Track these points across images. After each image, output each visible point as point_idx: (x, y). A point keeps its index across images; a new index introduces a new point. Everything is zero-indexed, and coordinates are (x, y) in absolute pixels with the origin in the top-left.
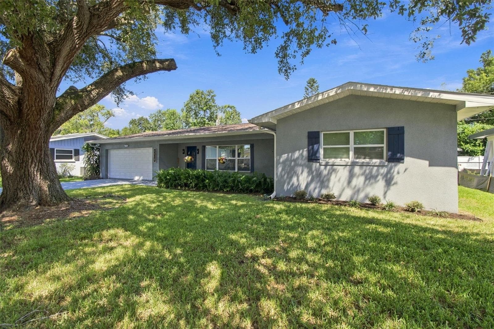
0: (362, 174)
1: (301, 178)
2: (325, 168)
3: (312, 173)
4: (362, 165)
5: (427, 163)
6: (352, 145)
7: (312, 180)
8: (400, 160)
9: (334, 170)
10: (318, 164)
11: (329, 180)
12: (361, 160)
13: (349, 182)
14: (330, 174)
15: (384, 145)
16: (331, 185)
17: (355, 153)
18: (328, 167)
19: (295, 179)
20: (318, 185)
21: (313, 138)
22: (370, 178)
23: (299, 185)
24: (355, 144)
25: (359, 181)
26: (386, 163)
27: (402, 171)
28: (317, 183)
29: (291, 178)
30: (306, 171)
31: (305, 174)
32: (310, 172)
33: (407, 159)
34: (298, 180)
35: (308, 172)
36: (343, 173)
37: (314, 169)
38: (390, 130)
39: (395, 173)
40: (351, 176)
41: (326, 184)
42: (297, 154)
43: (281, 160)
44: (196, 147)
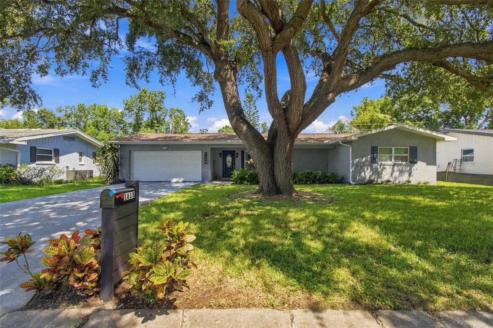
0: (398, 171)
1: (366, 173)
2: (380, 167)
3: (373, 169)
4: (398, 165)
5: (425, 164)
6: (393, 155)
7: (373, 174)
8: (416, 163)
9: (385, 168)
10: (376, 164)
11: (382, 173)
12: (397, 163)
13: (392, 175)
14: (382, 170)
15: (408, 155)
16: (383, 176)
17: (395, 159)
18: (382, 166)
19: (363, 174)
20: (376, 176)
21: (374, 150)
22: (401, 172)
23: (365, 177)
24: (395, 154)
25: (396, 174)
26: (410, 164)
27: (415, 169)
28: (376, 175)
29: (360, 173)
30: (369, 168)
31: (369, 170)
32: (372, 169)
33: (419, 162)
34: (365, 174)
35: (371, 169)
36: (388, 170)
37: (374, 167)
38: (411, 148)
39: (413, 170)
40: (393, 171)
41: (380, 175)
42: (364, 159)
43: (355, 162)
44: (234, 151)
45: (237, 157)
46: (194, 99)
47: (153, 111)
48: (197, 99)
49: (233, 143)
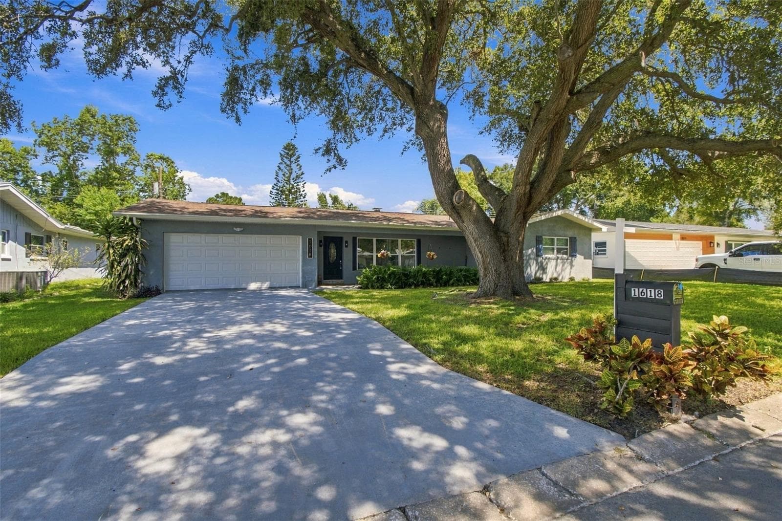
0: (561, 265)
1: (532, 268)
2: (545, 261)
4: (561, 259)
5: (583, 258)
6: (556, 246)
7: (538, 270)
8: (575, 256)
9: (549, 263)
10: (541, 258)
11: (546, 269)
12: (559, 256)
13: (555, 270)
14: (547, 265)
15: (568, 247)
16: (548, 272)
17: (557, 251)
19: (529, 270)
20: (541, 273)
21: (539, 240)
22: (564, 267)
23: (531, 273)
25: (559, 269)
26: (570, 258)
29: (527, 268)
30: (535, 262)
31: (534, 265)
32: (537, 264)
33: (578, 256)
36: (552, 264)
37: (539, 261)
38: (571, 238)
40: (556, 266)
41: (545, 272)
42: (530, 252)
44: (341, 238)
45: (346, 246)
46: (317, 151)
47: (110, 153)
48: (321, 152)
49: (347, 225)
